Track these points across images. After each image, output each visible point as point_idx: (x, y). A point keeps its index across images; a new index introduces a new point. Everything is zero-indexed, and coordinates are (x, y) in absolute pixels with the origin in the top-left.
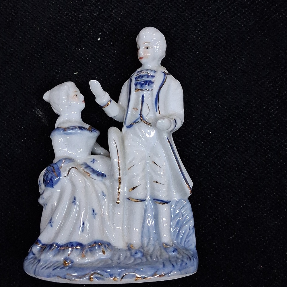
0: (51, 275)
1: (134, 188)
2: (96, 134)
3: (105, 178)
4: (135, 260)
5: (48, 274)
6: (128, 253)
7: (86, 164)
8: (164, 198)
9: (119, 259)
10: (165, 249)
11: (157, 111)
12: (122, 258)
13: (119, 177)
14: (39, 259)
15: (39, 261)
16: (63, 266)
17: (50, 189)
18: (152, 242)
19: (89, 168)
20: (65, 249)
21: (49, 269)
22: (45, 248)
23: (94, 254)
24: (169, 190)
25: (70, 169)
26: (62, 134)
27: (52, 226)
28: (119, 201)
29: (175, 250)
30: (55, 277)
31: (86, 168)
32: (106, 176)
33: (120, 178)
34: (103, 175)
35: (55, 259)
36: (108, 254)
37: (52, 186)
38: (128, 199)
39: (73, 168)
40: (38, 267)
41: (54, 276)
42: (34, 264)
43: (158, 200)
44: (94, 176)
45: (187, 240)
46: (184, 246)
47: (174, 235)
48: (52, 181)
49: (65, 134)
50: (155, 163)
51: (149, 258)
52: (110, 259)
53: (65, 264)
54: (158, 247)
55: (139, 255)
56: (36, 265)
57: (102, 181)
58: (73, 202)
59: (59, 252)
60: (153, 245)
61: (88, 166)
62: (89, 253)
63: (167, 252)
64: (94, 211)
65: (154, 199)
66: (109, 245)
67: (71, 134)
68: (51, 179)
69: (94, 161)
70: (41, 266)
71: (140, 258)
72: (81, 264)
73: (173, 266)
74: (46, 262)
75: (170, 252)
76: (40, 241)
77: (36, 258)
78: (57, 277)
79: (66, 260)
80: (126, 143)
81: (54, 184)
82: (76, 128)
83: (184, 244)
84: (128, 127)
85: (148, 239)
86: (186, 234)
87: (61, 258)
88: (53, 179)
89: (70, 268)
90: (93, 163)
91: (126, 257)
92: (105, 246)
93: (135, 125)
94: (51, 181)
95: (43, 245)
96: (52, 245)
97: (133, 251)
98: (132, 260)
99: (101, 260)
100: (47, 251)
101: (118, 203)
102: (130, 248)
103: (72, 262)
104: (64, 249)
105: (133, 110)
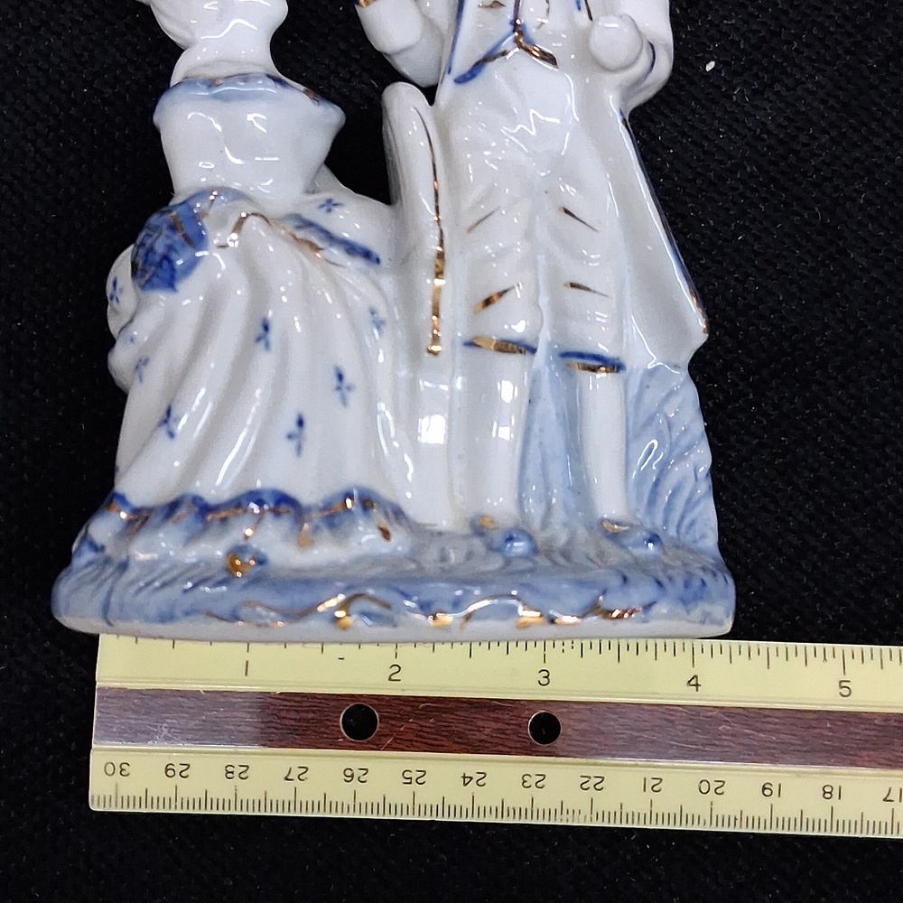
0: (178, 613)
1: (488, 302)
3: (376, 266)
4: (508, 562)
5: (164, 609)
6: (477, 543)
7: (297, 217)
8: (604, 349)
9: (444, 559)
10: (614, 537)
11: (579, 9)
12: (454, 557)
13: (440, 249)
14: (124, 557)
15: (124, 566)
16: (225, 575)
17: (161, 299)
18: (559, 516)
19: (312, 229)
20: (232, 521)
21: (167, 590)
22: (143, 523)
23: (346, 536)
25: (241, 221)
26: (203, 98)
27: (171, 435)
28: (435, 348)
29: (654, 538)
30: (192, 618)
31: (298, 228)
32: (378, 261)
33: (441, 256)
34: (367, 255)
35: (191, 555)
36: (400, 542)
37: (170, 283)
38: (471, 344)
39: (253, 214)
40: (118, 588)
41: (187, 614)
42: (99, 580)
43: (581, 355)
44: (336, 253)
45: (687, 521)
46: (679, 538)
47: (637, 498)
48: (171, 262)
49: (216, 97)
50: (567, 211)
51: (561, 560)
52: (405, 557)
53: (231, 569)
54: (582, 533)
55: (520, 546)
56: (110, 581)
57: (366, 274)
58: (259, 339)
59: (206, 527)
60: (565, 525)
61: (308, 224)
62: (326, 533)
63: (623, 546)
64: (340, 377)
65: (566, 355)
68: (166, 258)
69: (330, 205)
70: (132, 582)
71: (521, 557)
72: (299, 570)
73: (659, 583)
74: (150, 566)
75: (635, 545)
76: (122, 499)
77: (108, 561)
78: (201, 617)
79: (236, 552)
81: (178, 274)
82: (258, 78)
83: (678, 532)
84: (462, 80)
85: (543, 504)
86: (685, 494)
87: (214, 549)
88: (173, 256)
89: (256, 581)
90: (329, 210)
91: (470, 555)
92: (386, 515)
93: (490, 66)
94: (165, 263)
95: (136, 511)
96: (172, 508)
98: (496, 563)
99: (376, 560)
100: (157, 527)
101: (435, 354)
102: (479, 528)
103: (261, 561)
104: (224, 520)
105: (484, 11)
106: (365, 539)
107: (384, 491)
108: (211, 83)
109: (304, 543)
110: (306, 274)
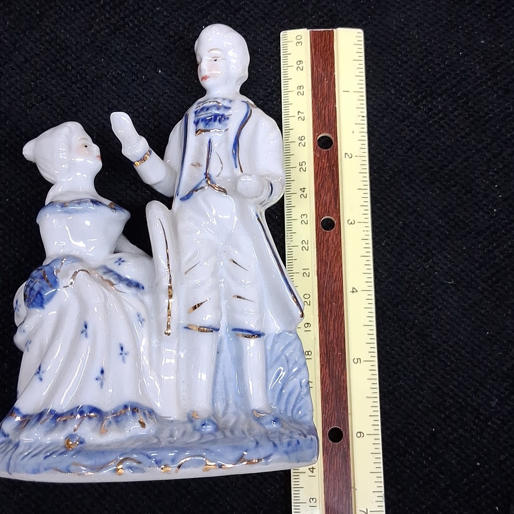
0: (42, 469)
2: (123, 216)
3: (142, 291)
4: (202, 436)
5: (35, 467)
6: (189, 427)
7: (105, 267)
8: (253, 327)
9: (171, 436)
10: (258, 419)
11: (236, 167)
12: (177, 434)
13: (170, 285)
14: (17, 440)
15: (17, 445)
16: (63, 450)
17: (37, 311)
18: (232, 409)
19: (112, 273)
20: (68, 420)
21: (36, 458)
22: (27, 423)
23: (124, 427)
24: (261, 311)
25: (76, 273)
26: (60, 212)
27: (41, 379)
28: (169, 331)
30: (47, 472)
31: (105, 273)
32: (143, 288)
33: (170, 287)
34: (137, 285)
35: (48, 439)
36: (151, 428)
37: (41, 305)
38: (187, 328)
39: (81, 270)
40: (14, 456)
41: (46, 469)
42: (6, 452)
43: (242, 330)
44: (122, 286)
45: (297, 407)
46: (292, 417)
47: (272, 398)
48: (41, 295)
49: (66, 212)
50: (234, 262)
51: (228, 434)
52: (153, 436)
54: (243, 417)
55: (209, 428)
56: (10, 453)
57: (136, 295)
58: (82, 332)
59: (56, 425)
60: (235, 413)
61: (109, 271)
62: (114, 426)
63: (261, 424)
64: (122, 349)
65: (235, 330)
66: (151, 412)
67: (77, 211)
68: (39, 293)
69: (120, 261)
70: (21, 454)
71: (210, 433)
72: (100, 445)
73: (275, 445)
74: (30, 445)
76: (18, 410)
77: (10, 442)
78: (52, 471)
79: (70, 437)
80: (181, 226)
81: (44, 301)
82: (86, 202)
83: (292, 414)
84: (183, 199)
85: (225, 403)
86: (295, 394)
87: (59, 436)
88: (42, 292)
89: (78, 452)
90: (120, 264)
91: (184, 433)
92: (145, 414)
94: (39, 296)
95: (24, 416)
96: (41, 415)
97: (198, 423)
98: (197, 437)
99: (138, 438)
100: (34, 425)
101: (169, 334)
103: (82, 442)
104: (65, 421)
105: (193, 167)
106: (133, 428)
107: (144, 402)
108: (63, 205)
109: (103, 432)
110: (106, 298)
